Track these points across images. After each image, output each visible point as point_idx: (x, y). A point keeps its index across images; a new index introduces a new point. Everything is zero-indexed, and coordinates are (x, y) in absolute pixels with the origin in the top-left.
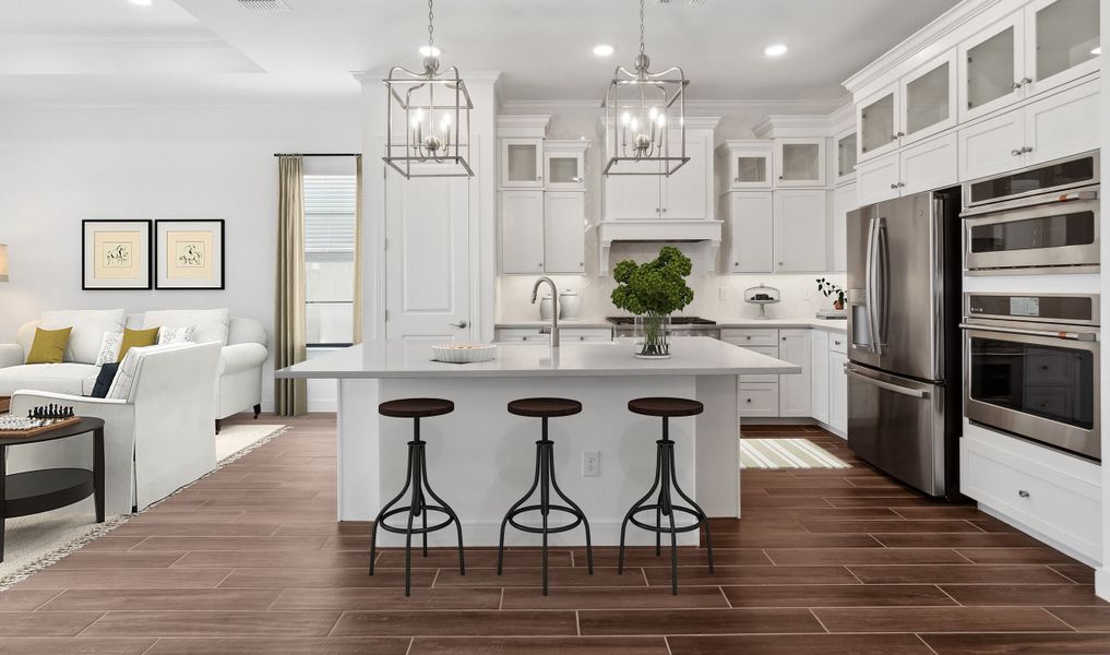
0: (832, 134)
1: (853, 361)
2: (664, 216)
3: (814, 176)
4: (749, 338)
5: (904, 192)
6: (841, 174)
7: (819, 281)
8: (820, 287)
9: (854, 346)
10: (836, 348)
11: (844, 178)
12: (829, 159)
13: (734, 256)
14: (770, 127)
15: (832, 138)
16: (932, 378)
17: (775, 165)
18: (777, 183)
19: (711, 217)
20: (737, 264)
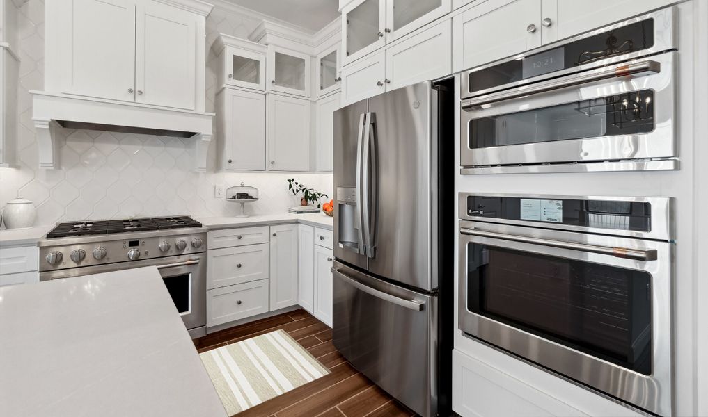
0: (315, 54)
1: (337, 259)
2: (139, 99)
3: (301, 87)
4: (240, 238)
5: (390, 88)
6: (322, 88)
7: (289, 181)
8: (290, 186)
9: (341, 246)
10: (321, 242)
11: (325, 91)
12: (312, 73)
13: (228, 154)
14: (263, 34)
15: (315, 57)
16: (429, 289)
17: (268, 70)
18: (270, 87)
19: (201, 109)
20: (230, 161)
